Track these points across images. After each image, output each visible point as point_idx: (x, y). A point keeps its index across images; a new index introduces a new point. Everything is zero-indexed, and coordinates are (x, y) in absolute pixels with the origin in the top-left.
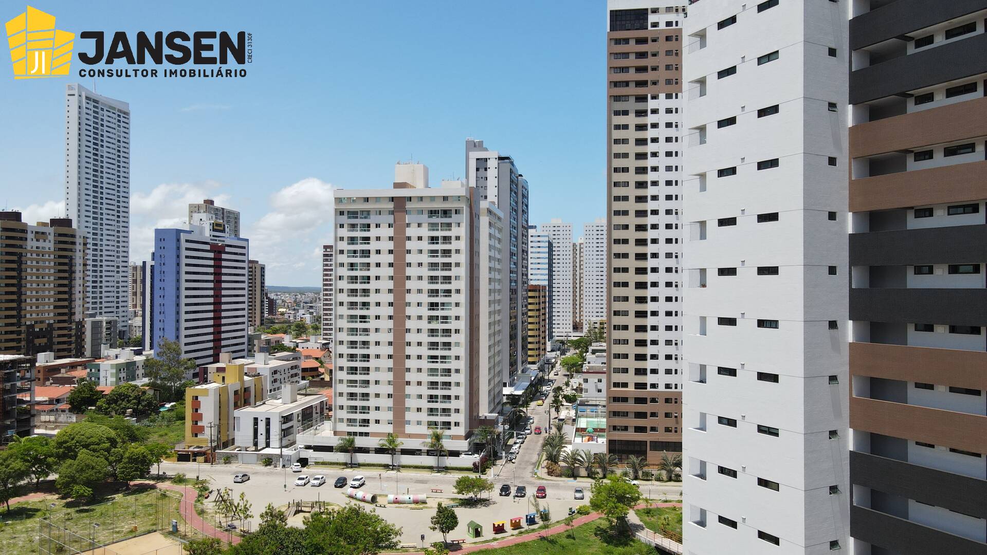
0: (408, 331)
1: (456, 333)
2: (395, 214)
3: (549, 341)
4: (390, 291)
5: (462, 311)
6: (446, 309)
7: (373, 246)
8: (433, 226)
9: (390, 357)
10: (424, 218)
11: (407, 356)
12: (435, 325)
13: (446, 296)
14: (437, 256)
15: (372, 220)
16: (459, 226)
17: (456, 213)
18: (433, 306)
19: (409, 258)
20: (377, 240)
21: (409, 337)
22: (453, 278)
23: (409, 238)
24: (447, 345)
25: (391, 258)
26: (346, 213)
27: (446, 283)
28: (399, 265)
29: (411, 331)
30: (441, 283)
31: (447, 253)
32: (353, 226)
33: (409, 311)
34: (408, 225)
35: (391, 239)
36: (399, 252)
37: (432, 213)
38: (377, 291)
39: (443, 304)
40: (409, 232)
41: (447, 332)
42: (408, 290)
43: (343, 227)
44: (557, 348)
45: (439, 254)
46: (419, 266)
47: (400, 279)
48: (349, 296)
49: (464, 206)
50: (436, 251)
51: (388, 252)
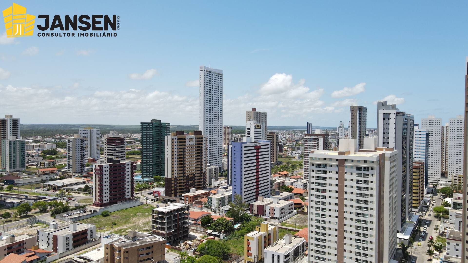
0: (345, 225)
1: (371, 230)
2: (339, 167)
3: (425, 188)
4: (336, 204)
5: (374, 219)
6: (365, 217)
7: (328, 182)
8: (359, 175)
9: (336, 236)
10: (354, 170)
11: (345, 237)
12: (359, 224)
13: (365, 210)
14: (361, 190)
15: (328, 169)
16: (373, 176)
17: (371, 169)
18: (358, 214)
19: (346, 189)
20: (330, 179)
21: (345, 228)
22: (369, 202)
23: (346, 180)
24: (366, 235)
25: (337, 188)
26: (315, 165)
27: (365, 204)
28: (341, 192)
29: (347, 225)
30: (363, 204)
31: (366, 189)
32: (319, 171)
33: (346, 215)
34: (346, 173)
35: (337, 179)
36: (341, 186)
37: (359, 168)
38: (330, 203)
39: (364, 214)
40: (346, 176)
41: (366, 229)
42: (345, 205)
43: (313, 171)
44: (430, 191)
45: (362, 189)
46: (351, 194)
47: (341, 199)
48: (316, 204)
49: (376, 166)
50: (360, 187)
51: (335, 185)
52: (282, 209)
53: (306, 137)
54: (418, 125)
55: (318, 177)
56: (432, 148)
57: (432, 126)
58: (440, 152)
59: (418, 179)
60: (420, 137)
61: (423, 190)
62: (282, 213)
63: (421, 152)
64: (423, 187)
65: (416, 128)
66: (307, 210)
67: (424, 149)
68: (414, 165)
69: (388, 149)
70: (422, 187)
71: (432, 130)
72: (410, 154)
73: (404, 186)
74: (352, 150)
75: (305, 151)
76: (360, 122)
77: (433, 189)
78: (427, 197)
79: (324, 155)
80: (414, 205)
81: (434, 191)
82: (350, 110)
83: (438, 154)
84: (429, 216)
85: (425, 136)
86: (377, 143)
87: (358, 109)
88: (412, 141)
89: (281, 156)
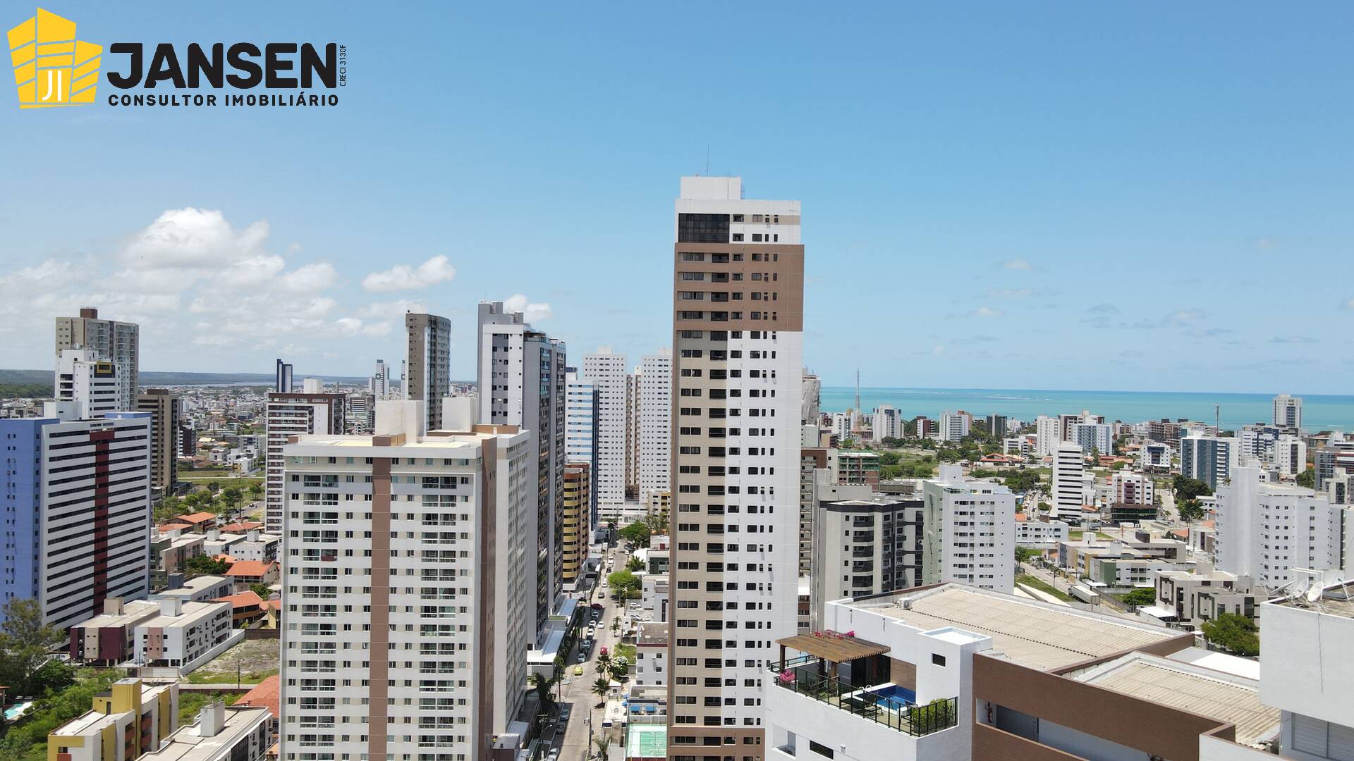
0: (392, 646)
1: (461, 649)
2: (375, 481)
4: (366, 590)
5: (470, 619)
6: (447, 616)
7: (341, 526)
8: (430, 500)
9: (365, 683)
10: (418, 488)
11: (390, 681)
12: (429, 638)
13: (447, 597)
14: (435, 542)
15: (341, 489)
16: (467, 500)
17: (462, 483)
18: (428, 611)
19: (394, 544)
20: (348, 518)
21: (393, 655)
22: (457, 573)
23: (395, 516)
24: (448, 666)
25: (368, 544)
26: (301, 479)
27: (447, 579)
28: (380, 553)
29: (396, 646)
30: (441, 579)
31: (449, 537)
32: (314, 497)
33: (393, 618)
34: (394, 497)
35: (368, 516)
36: (380, 536)
37: (429, 481)
38: (348, 590)
39: (443, 609)
40: (395, 507)
41: (448, 648)
42: (392, 588)
43: (297, 498)
44: (603, 535)
45: (438, 539)
46: (409, 556)
47: (380, 573)
48: (304, 596)
49: (474, 473)
50: (434, 535)
51: (363, 535)
52: (192, 631)
53: (273, 401)
54: (574, 370)
55: (311, 515)
56: (606, 428)
57: (607, 373)
58: (624, 439)
59: (576, 507)
60: (580, 401)
61: (586, 535)
62: (192, 644)
63: (583, 439)
64: (587, 527)
65: (570, 377)
66: (278, 624)
67: (587, 431)
68: (567, 470)
69: (506, 428)
70: (584, 528)
71: (607, 384)
72: (557, 442)
73: (542, 529)
74: (412, 431)
75: (270, 447)
76: (433, 358)
77: (609, 530)
78: (595, 552)
79: (332, 447)
80: (566, 575)
81: (610, 537)
82: (407, 325)
83: (619, 442)
84: (600, 598)
85: (591, 398)
86: (477, 411)
87: (427, 323)
88: (563, 409)
89: (189, 467)
